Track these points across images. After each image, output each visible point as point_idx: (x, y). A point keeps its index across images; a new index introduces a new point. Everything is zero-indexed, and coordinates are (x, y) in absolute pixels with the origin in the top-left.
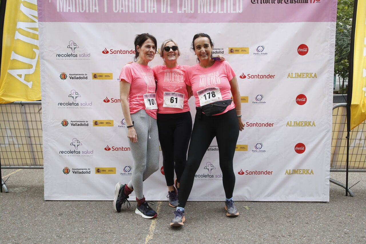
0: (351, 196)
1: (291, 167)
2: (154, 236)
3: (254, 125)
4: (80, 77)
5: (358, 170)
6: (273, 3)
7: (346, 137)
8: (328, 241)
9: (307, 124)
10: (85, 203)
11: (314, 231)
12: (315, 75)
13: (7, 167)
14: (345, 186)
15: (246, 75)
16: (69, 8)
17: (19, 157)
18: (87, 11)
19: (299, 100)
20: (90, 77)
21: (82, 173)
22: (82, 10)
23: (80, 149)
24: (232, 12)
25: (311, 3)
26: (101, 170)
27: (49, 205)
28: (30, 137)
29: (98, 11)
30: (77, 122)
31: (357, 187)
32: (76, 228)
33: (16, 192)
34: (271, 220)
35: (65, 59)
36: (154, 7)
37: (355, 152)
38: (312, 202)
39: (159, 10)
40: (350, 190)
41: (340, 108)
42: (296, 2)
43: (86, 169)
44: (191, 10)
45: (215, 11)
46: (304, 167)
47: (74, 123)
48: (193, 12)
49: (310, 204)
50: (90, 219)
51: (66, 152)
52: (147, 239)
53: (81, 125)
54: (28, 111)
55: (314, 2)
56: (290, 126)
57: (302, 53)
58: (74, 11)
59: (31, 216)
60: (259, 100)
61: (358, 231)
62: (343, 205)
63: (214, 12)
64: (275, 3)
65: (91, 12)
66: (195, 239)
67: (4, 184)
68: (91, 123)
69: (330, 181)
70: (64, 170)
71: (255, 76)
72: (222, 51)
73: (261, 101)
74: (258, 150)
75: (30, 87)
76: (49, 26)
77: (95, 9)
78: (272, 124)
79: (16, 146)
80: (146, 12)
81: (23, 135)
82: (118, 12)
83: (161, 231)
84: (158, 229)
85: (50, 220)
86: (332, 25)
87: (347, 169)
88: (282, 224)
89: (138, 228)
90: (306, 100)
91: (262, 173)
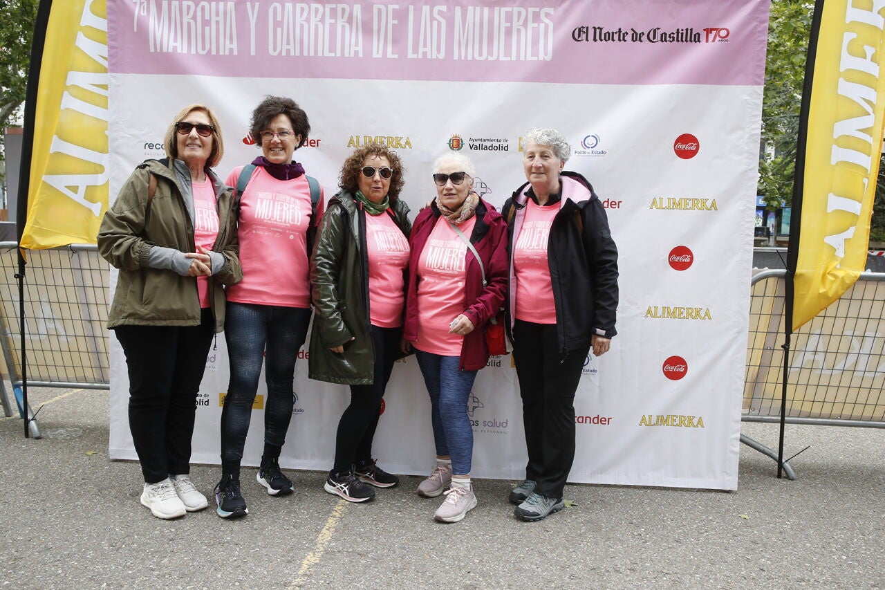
0: (788, 477)
1: (654, 410)
2: (323, 556)
5: (809, 419)
6: (622, 42)
7: (782, 346)
8: (719, 586)
9: (694, 313)
12: (713, 205)
13: (43, 382)
14: (777, 456)
16: (175, 44)
17: (68, 362)
19: (677, 259)
24: (529, 58)
25: (707, 41)
27: (117, 471)
28: (90, 321)
29: (235, 53)
31: (806, 459)
33: (57, 439)
34: (598, 529)
36: (357, 45)
37: (803, 380)
38: (699, 490)
39: (368, 52)
40: (787, 465)
41: (770, 279)
42: (673, 40)
43: (201, 396)
44: (439, 51)
45: (492, 56)
46: (685, 410)
48: (441, 56)
49: (693, 493)
52: (306, 562)
54: (85, 265)
55: (714, 41)
56: (654, 317)
57: (685, 155)
58: (185, 51)
59: (70, 495)
61: (792, 564)
62: (768, 499)
63: (490, 59)
64: (625, 41)
65: (221, 53)
66: (413, 568)
67: (32, 420)
69: (741, 440)
72: (505, 144)
76: (130, 83)
77: (229, 46)
79: (63, 339)
80: (339, 54)
81: (76, 316)
82: (278, 55)
83: (343, 544)
84: (336, 540)
85: (108, 506)
86: (755, 92)
87: (783, 416)
88: (620, 540)
89: (294, 535)
90: (692, 259)
91: (588, 419)
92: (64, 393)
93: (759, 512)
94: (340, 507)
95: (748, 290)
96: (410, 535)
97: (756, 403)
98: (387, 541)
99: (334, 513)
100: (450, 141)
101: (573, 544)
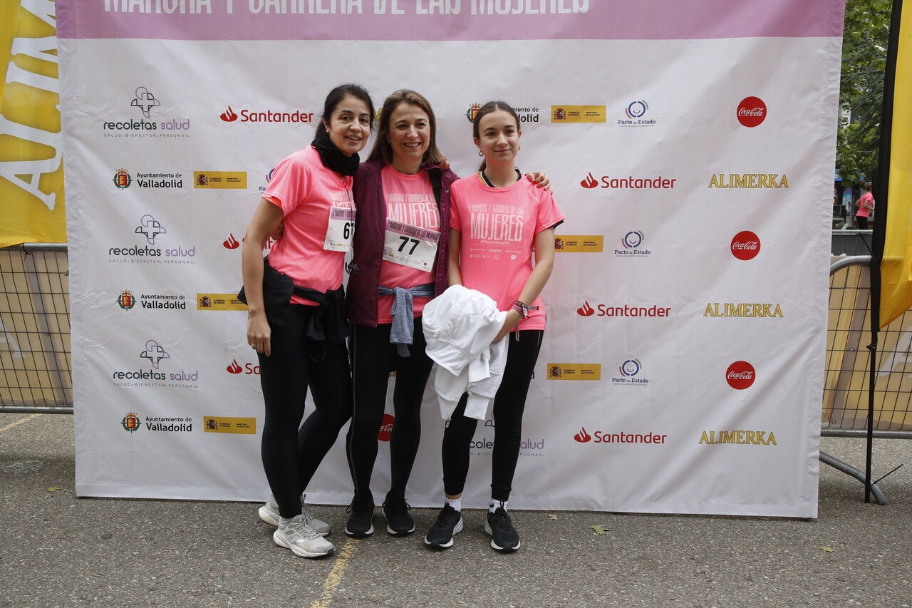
0: (878, 502)
1: (716, 424)
3: (619, 311)
4: (163, 182)
5: (902, 433)
7: (868, 347)
9: (762, 310)
10: (179, 506)
11: (765, 601)
12: (784, 181)
14: (864, 476)
15: (598, 178)
16: (136, 2)
17: (24, 383)
18: (183, 11)
19: (741, 246)
20: (189, 181)
21: (171, 428)
22: (170, 6)
23: (164, 368)
24: (562, 10)
26: (218, 424)
27: (85, 510)
28: (49, 334)
29: (209, 11)
30: (158, 297)
31: (898, 479)
32: (135, 577)
33: (13, 473)
34: (654, 566)
35: (127, 135)
37: (894, 386)
38: (772, 519)
39: (368, 7)
40: (876, 487)
41: (854, 270)
43: (182, 420)
44: (453, 5)
45: (517, 9)
46: (752, 425)
47: (150, 301)
48: (457, 11)
49: (764, 523)
50: (177, 552)
51: (129, 376)
53: (166, 306)
54: (41, 268)
56: (714, 316)
57: (748, 122)
58: (149, 10)
59: (30, 539)
60: (633, 245)
62: (854, 529)
63: (514, 12)
65: (192, 11)
68: (193, 302)
69: (821, 459)
70: (124, 420)
71: (621, 180)
72: (534, 114)
73: (638, 249)
74: (630, 378)
75: (51, 207)
76: (84, 50)
77: (202, 3)
78: (667, 309)
79: (17, 356)
80: (333, 11)
81: (32, 328)
82: (260, 12)
83: (355, 590)
84: (346, 585)
85: (76, 552)
86: (832, 44)
87: (870, 429)
88: (679, 579)
89: (296, 581)
90: (758, 246)
91: (639, 438)
92: (20, 419)
93: (845, 544)
94: (350, 547)
95: (826, 279)
96: (432, 577)
97: (837, 415)
98: (406, 586)
99: (342, 553)
100: (469, 112)
101: (625, 584)
